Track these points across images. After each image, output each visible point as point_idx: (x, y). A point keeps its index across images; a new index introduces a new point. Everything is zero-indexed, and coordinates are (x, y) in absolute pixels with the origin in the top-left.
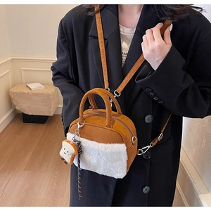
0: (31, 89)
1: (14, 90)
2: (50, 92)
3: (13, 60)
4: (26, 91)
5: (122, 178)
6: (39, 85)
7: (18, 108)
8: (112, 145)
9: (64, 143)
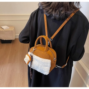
5: (47, 75)
8: (45, 59)
9: (27, 56)
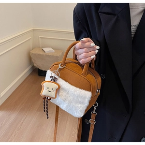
0: (45, 52)
1: (33, 52)
2: (58, 55)
3: (34, 30)
4: (42, 53)
6: (51, 49)
7: (35, 65)
